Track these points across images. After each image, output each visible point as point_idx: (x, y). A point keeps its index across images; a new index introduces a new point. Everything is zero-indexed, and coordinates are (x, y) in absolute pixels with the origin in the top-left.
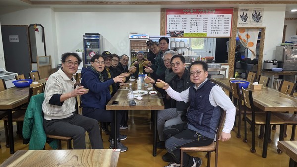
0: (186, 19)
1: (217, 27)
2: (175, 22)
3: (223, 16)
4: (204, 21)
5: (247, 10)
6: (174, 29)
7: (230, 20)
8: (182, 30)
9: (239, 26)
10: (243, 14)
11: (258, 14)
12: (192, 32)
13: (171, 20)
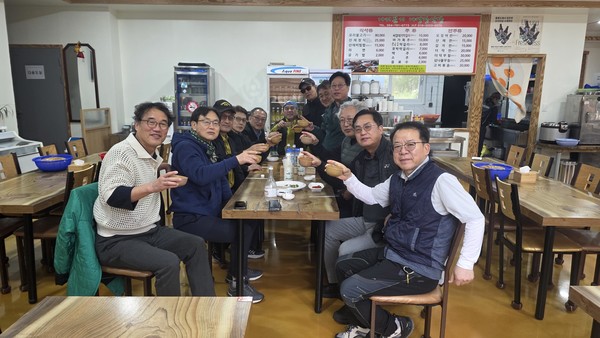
0: (383, 35)
1: (446, 52)
2: (362, 42)
3: (460, 31)
4: (420, 40)
5: (509, 20)
6: (360, 58)
7: (474, 39)
8: (376, 58)
9: (491, 51)
10: (501, 28)
11: (531, 27)
12: (396, 63)
13: (353, 38)
